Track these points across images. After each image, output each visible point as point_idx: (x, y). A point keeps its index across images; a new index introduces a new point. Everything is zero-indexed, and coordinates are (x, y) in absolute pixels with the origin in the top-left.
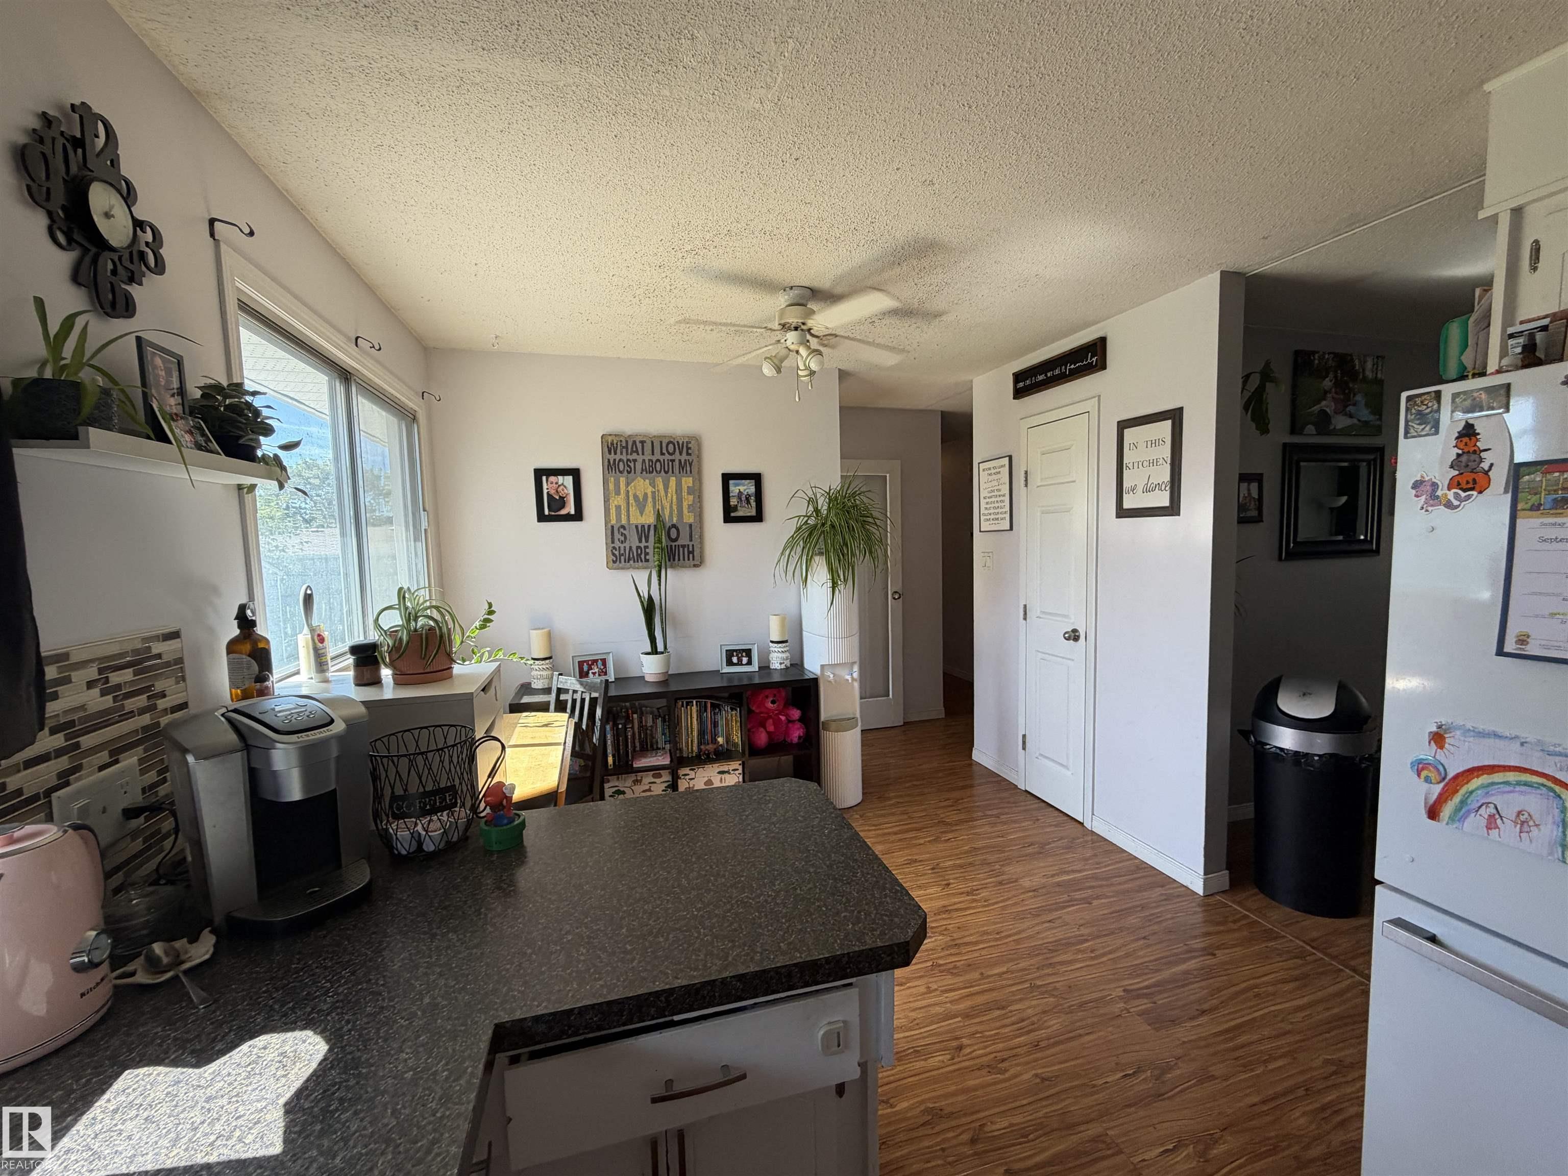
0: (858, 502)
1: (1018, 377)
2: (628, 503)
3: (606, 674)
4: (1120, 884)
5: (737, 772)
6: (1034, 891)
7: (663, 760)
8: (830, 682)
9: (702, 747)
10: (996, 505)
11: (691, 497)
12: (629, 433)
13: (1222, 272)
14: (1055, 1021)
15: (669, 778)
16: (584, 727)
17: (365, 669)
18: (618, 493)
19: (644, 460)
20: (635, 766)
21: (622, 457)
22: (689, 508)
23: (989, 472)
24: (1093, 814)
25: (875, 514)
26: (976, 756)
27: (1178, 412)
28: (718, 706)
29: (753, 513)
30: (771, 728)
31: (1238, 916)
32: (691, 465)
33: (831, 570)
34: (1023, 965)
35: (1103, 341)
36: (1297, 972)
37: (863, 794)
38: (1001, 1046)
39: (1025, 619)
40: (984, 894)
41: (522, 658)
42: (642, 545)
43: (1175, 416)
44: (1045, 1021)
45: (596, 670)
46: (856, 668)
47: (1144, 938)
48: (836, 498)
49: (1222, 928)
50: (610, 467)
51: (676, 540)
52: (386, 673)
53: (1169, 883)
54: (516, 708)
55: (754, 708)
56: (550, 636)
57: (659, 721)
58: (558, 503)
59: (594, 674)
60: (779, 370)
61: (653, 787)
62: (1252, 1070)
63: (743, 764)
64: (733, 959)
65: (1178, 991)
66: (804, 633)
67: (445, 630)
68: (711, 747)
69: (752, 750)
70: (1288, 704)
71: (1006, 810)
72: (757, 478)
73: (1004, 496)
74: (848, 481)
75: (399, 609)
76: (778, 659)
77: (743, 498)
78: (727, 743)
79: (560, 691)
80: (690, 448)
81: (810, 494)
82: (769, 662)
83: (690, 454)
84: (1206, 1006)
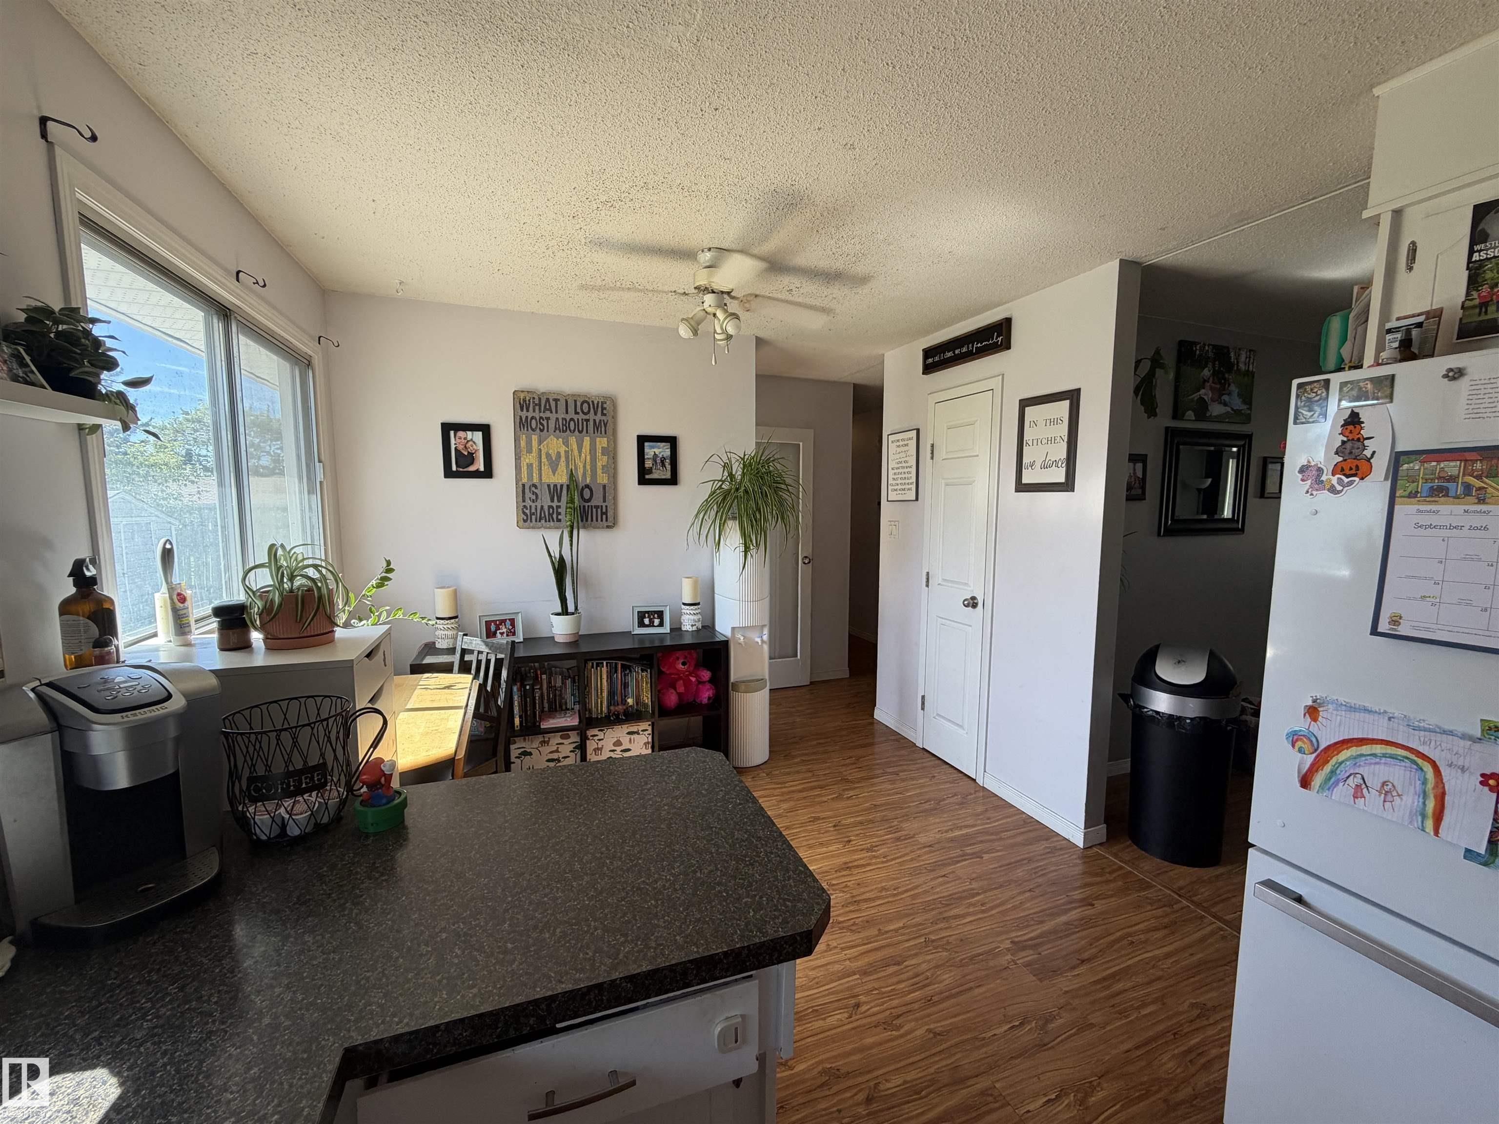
0: (771, 468)
1: (928, 353)
2: (540, 462)
3: (514, 634)
4: (1009, 838)
5: (646, 733)
6: (930, 846)
7: (571, 720)
8: (740, 644)
9: (612, 708)
10: (903, 476)
11: (605, 458)
12: (542, 390)
13: (1121, 260)
14: (947, 976)
15: (578, 739)
16: (489, 689)
17: (231, 632)
18: (530, 451)
19: (557, 419)
20: (542, 727)
21: (534, 414)
22: (603, 469)
23: (898, 444)
24: (985, 771)
25: (788, 481)
26: (879, 715)
27: (1076, 393)
28: (629, 667)
29: (668, 475)
30: (681, 689)
31: (1115, 867)
32: (605, 425)
33: (744, 535)
34: (918, 920)
35: (1008, 321)
36: (1166, 920)
37: (770, 752)
38: (895, 1002)
39: (927, 586)
40: (883, 850)
41: (423, 618)
42: (554, 504)
43: (1073, 397)
44: (938, 976)
45: (504, 630)
46: (766, 631)
47: (1030, 890)
48: (750, 465)
49: (1099, 879)
50: (522, 424)
51: (589, 500)
52: (256, 637)
53: (1053, 837)
54: (418, 669)
55: (663, 670)
56: (456, 596)
57: (569, 682)
58: (466, 459)
59: (502, 634)
60: (695, 332)
61: (561, 748)
62: (1126, 1017)
63: (653, 725)
64: (625, 956)
65: (1059, 942)
66: (716, 595)
67: (324, 591)
68: (620, 708)
69: (662, 711)
70: (1165, 670)
71: (905, 767)
72: (672, 441)
73: (911, 467)
74: (762, 448)
75: (270, 567)
76: (689, 621)
77: (658, 461)
78: (637, 704)
79: (464, 652)
80: (605, 409)
81: (725, 460)
82: (681, 623)
83: (605, 415)
84: (1086, 955)
